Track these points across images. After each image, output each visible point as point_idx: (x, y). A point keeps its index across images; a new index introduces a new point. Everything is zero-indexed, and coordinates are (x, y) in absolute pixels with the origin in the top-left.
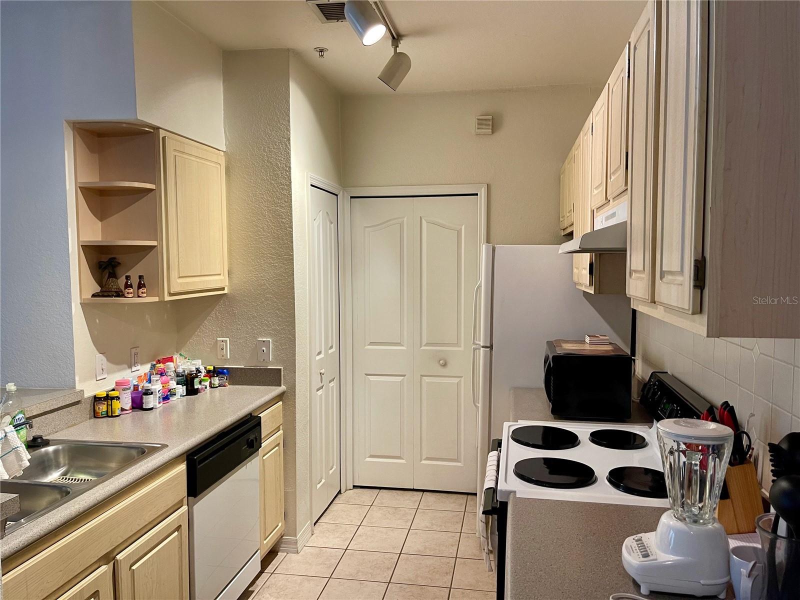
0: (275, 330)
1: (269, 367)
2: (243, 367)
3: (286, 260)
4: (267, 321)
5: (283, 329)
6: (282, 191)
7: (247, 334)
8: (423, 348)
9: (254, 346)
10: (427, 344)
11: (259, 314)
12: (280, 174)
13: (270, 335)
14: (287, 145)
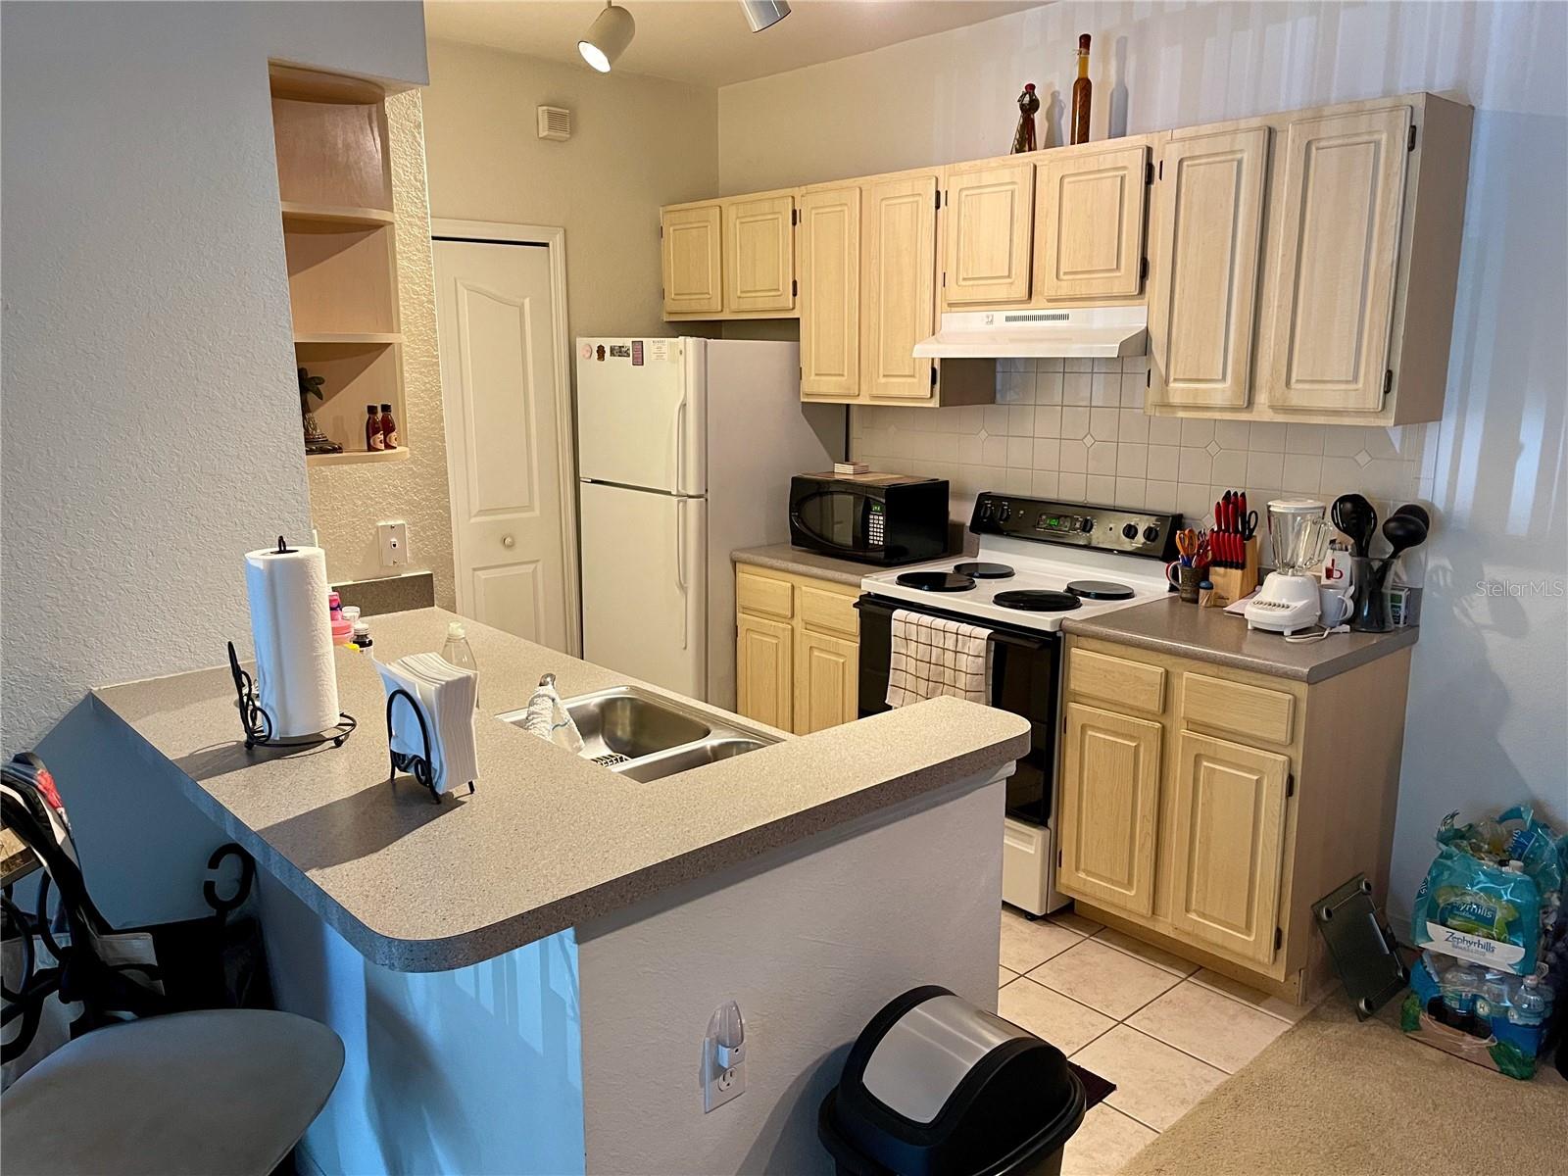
0: (409, 502)
1: (403, 576)
2: (351, 583)
3: (425, 366)
4: (394, 486)
5: (427, 499)
6: (409, 228)
7: (353, 517)
8: (473, 520)
9: (371, 538)
10: (481, 512)
11: (376, 474)
12: (405, 195)
13: (401, 513)
14: (415, 136)
